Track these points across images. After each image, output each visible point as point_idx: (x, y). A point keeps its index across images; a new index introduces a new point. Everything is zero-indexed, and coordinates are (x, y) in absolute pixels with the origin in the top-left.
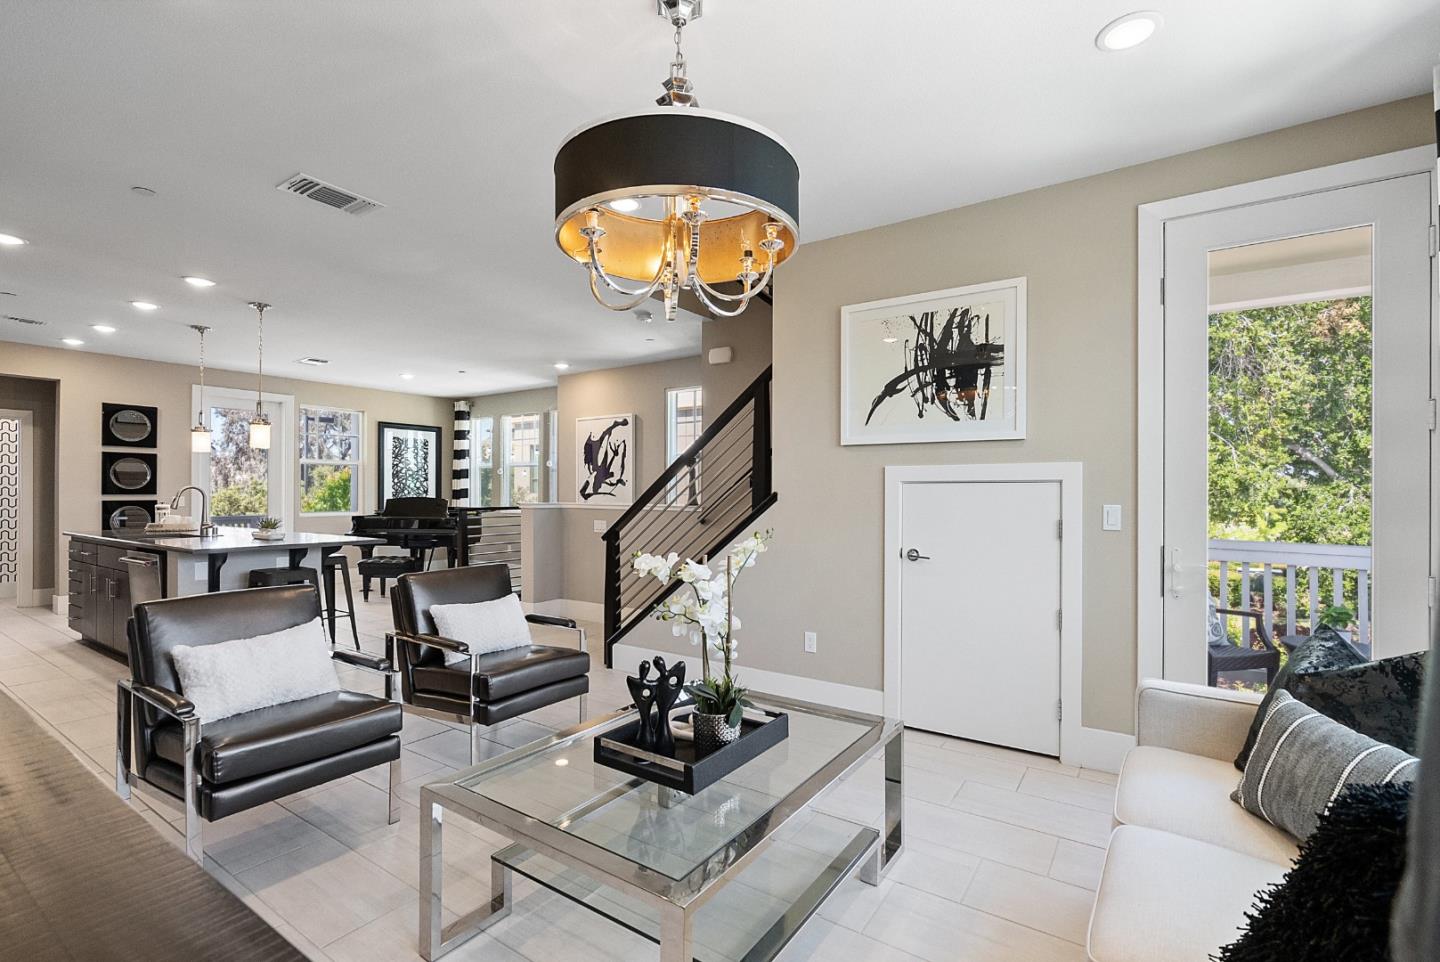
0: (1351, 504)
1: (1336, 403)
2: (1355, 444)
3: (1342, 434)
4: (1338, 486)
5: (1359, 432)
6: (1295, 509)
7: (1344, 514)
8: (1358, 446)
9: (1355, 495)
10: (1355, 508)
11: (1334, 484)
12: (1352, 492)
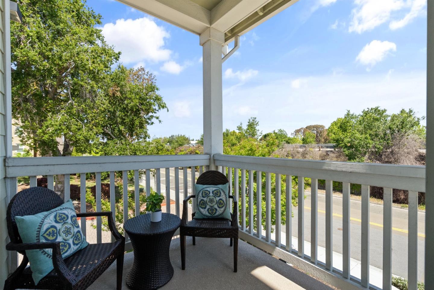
0: (118, 146)
1: (114, 117)
2: (119, 128)
3: (116, 125)
4: (115, 141)
5: (120, 125)
6: (104, 148)
7: (117, 149)
8: (120, 129)
9: (119, 143)
10: (119, 147)
11: (114, 140)
12: (118, 142)
